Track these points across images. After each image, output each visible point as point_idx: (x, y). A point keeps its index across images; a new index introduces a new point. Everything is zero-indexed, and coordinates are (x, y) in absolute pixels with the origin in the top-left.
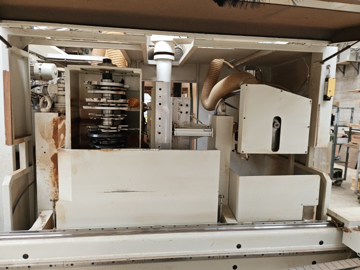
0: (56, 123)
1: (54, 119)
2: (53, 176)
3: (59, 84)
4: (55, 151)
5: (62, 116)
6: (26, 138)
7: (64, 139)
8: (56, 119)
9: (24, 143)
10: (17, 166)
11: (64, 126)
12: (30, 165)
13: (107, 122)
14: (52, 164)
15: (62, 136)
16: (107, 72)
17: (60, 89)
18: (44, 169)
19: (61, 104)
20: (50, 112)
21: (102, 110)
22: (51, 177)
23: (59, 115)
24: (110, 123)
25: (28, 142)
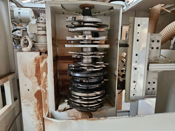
0: (38, 62)
1: (36, 58)
3: (38, 24)
4: (38, 88)
5: (43, 55)
6: (10, 77)
7: (46, 77)
8: (38, 58)
9: (8, 82)
11: (46, 64)
12: (15, 99)
13: (87, 60)
14: (36, 100)
15: (44, 74)
16: (87, 8)
17: (39, 29)
19: (41, 44)
20: (31, 51)
21: (82, 48)
23: (41, 54)
24: (90, 60)
25: (12, 79)
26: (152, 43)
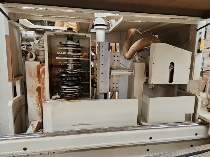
0: (38, 68)
1: (37, 65)
2: (38, 100)
3: (39, 44)
4: (39, 85)
5: (42, 63)
6: (20, 78)
7: (44, 78)
8: (39, 66)
9: (19, 80)
10: (15, 95)
11: (44, 69)
12: (23, 94)
13: (70, 67)
14: (37, 93)
15: (43, 76)
16: (70, 36)
17: (40, 47)
18: (32, 96)
19: (41, 56)
20: (34, 61)
21: (67, 60)
22: (36, 101)
23: (41, 63)
24: (73, 67)
25: (21, 80)
26: (114, 57)
